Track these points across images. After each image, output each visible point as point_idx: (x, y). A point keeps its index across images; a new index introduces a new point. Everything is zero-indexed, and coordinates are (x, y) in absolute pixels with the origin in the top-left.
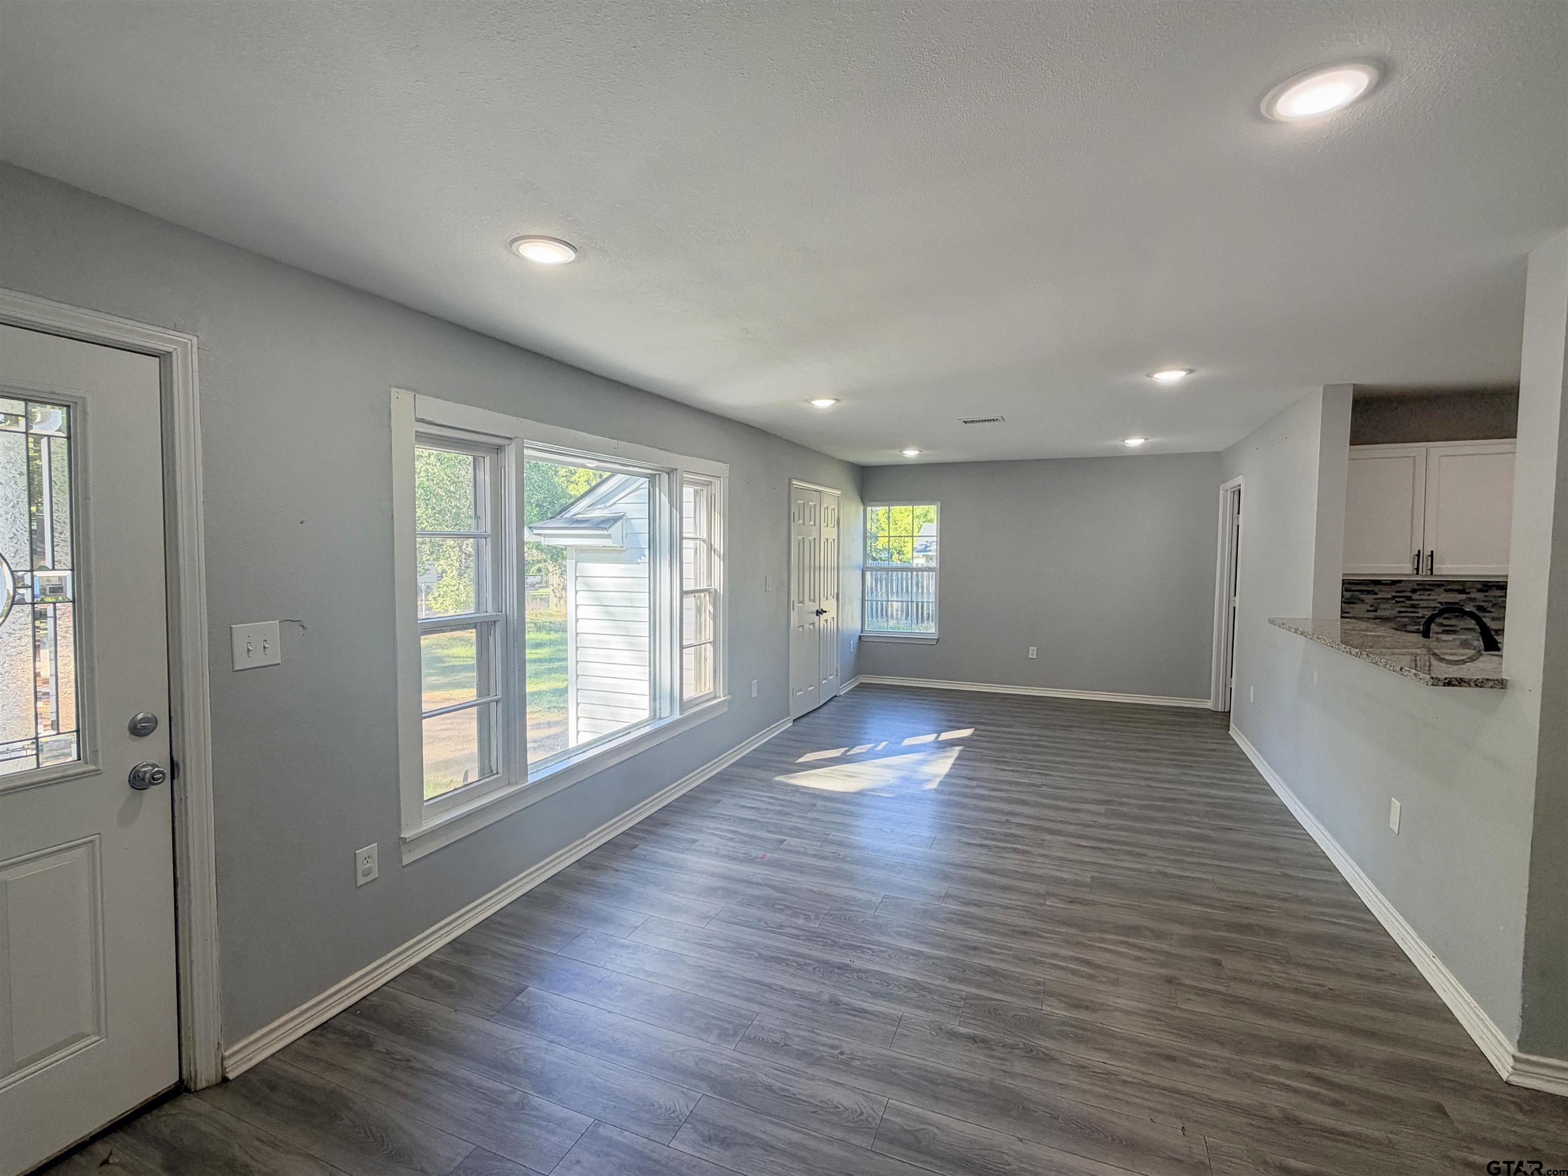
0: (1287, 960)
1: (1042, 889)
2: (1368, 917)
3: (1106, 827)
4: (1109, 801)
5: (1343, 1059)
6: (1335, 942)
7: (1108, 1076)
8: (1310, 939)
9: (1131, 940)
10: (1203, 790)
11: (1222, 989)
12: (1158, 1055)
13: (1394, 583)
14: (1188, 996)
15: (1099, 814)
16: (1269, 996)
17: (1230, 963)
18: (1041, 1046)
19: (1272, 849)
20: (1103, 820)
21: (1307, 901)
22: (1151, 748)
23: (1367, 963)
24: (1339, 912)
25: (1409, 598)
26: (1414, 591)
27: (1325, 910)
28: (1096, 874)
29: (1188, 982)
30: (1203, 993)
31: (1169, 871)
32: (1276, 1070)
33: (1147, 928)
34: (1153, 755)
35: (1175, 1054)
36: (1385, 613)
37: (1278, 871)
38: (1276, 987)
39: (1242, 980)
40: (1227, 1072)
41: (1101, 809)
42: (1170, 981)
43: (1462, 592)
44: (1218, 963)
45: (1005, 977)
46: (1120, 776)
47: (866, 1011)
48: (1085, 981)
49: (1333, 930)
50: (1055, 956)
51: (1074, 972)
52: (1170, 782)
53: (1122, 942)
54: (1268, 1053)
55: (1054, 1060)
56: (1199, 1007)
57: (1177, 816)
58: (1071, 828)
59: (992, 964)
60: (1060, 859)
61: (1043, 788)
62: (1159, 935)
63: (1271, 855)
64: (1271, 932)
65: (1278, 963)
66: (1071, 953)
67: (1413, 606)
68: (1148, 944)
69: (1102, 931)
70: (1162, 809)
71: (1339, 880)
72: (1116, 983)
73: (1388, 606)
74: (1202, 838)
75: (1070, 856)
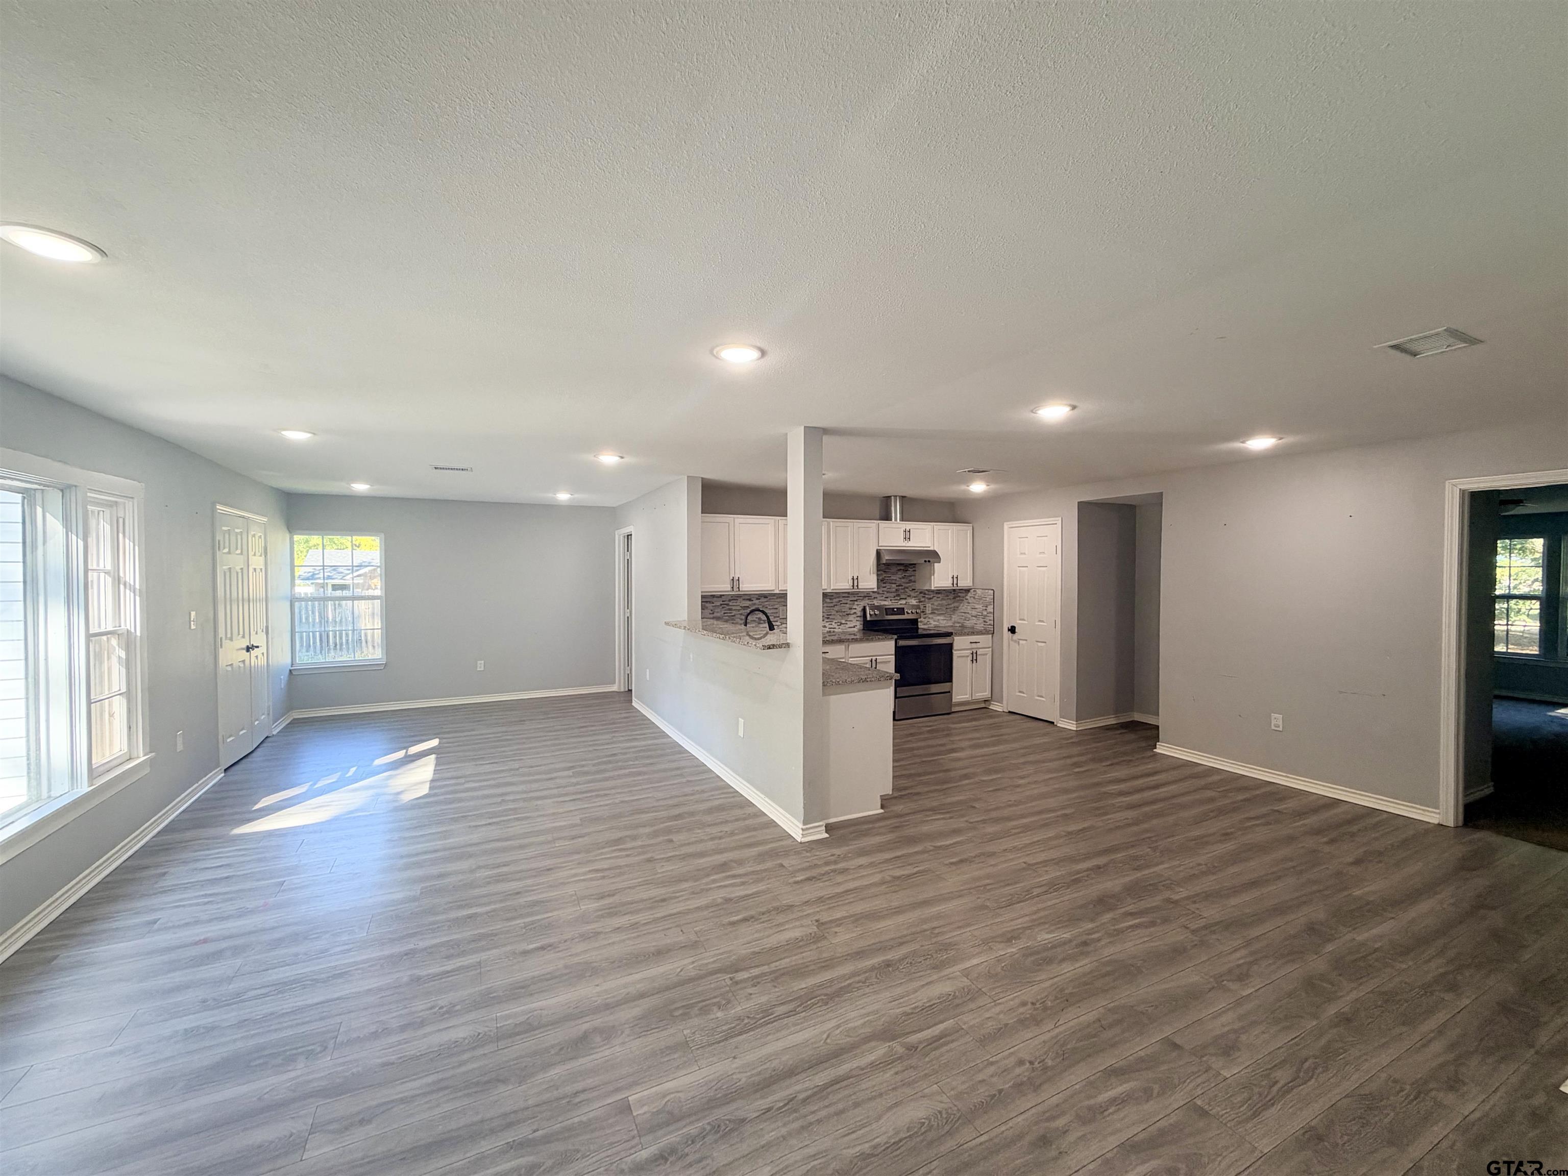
0: (704, 825)
1: (549, 837)
2: (731, 790)
3: (578, 784)
4: (573, 767)
5: (740, 862)
6: (721, 808)
7: (634, 926)
8: (710, 811)
9: (619, 847)
10: (628, 745)
11: (677, 853)
12: (656, 901)
13: (721, 596)
14: (662, 864)
15: (570, 777)
16: (699, 848)
17: (676, 838)
18: (589, 930)
19: (678, 769)
20: (574, 780)
21: (703, 791)
22: (588, 724)
23: (738, 812)
24: (720, 792)
25: (728, 605)
26: (730, 600)
27: (713, 793)
28: (581, 816)
29: (659, 857)
30: (668, 859)
31: (627, 799)
32: (714, 881)
33: (626, 837)
34: (590, 728)
35: (664, 897)
36: (718, 615)
37: (684, 780)
38: (702, 841)
39: (685, 845)
40: (693, 893)
41: (570, 773)
42: (649, 860)
43: (750, 600)
44: (671, 841)
45: (548, 901)
46: (575, 748)
47: (448, 972)
48: (600, 881)
49: (717, 803)
50: (575, 875)
51: (591, 879)
52: (608, 744)
53: (615, 850)
54: (708, 875)
55: (599, 933)
56: (669, 867)
57: (620, 764)
58: (555, 791)
59: (535, 898)
60: (554, 814)
61: (521, 770)
62: (634, 838)
63: (679, 772)
64: (692, 814)
65: (699, 828)
66: (588, 869)
67: (730, 609)
68: (629, 845)
69: (599, 849)
70: (610, 762)
71: (714, 775)
72: (621, 874)
73: (719, 610)
74: (640, 774)
75: (561, 810)
